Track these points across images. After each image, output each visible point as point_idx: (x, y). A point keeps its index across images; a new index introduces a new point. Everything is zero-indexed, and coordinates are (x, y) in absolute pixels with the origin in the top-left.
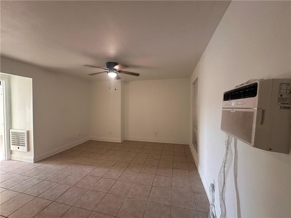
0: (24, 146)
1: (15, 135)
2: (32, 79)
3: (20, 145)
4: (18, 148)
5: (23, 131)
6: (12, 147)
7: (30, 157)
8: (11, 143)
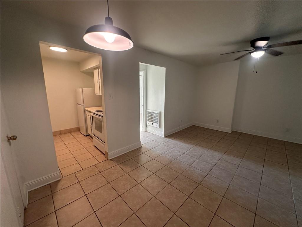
0: (157, 123)
1: (150, 114)
2: (165, 68)
3: (154, 122)
4: (152, 124)
5: (157, 112)
6: (147, 122)
7: (161, 133)
8: (147, 120)
